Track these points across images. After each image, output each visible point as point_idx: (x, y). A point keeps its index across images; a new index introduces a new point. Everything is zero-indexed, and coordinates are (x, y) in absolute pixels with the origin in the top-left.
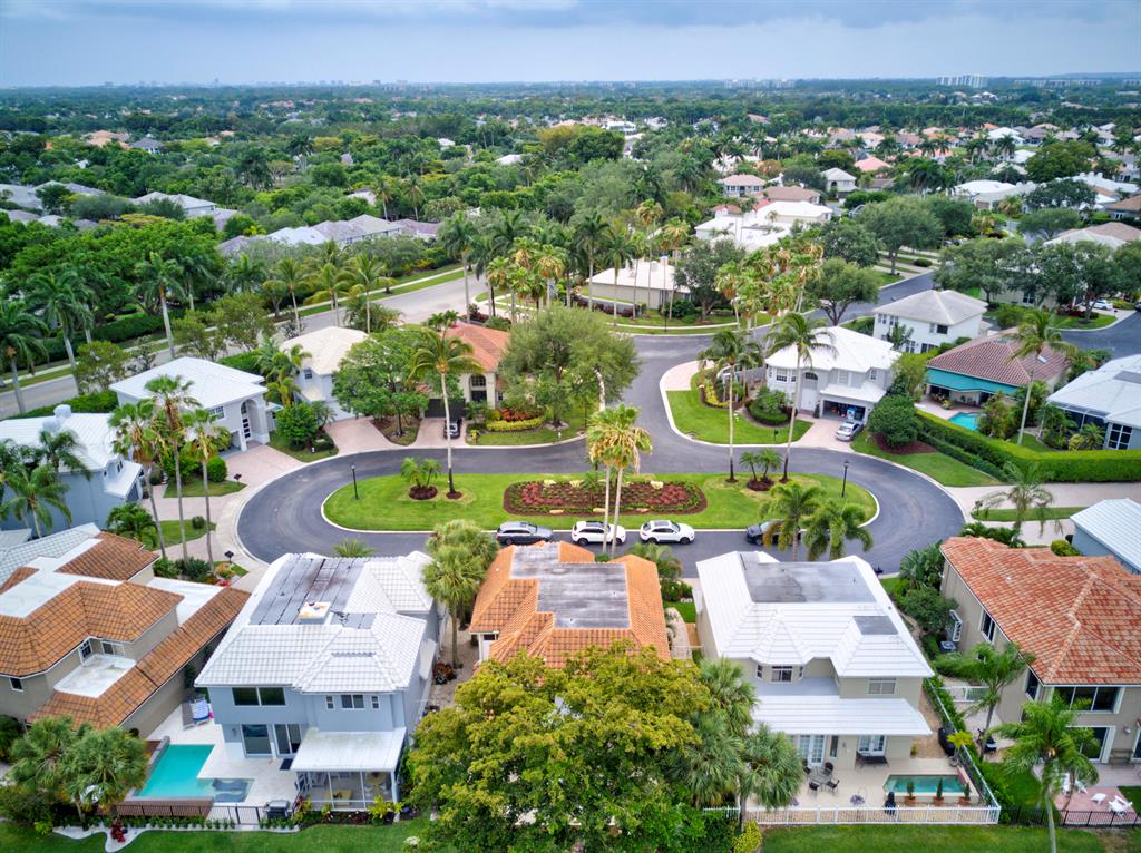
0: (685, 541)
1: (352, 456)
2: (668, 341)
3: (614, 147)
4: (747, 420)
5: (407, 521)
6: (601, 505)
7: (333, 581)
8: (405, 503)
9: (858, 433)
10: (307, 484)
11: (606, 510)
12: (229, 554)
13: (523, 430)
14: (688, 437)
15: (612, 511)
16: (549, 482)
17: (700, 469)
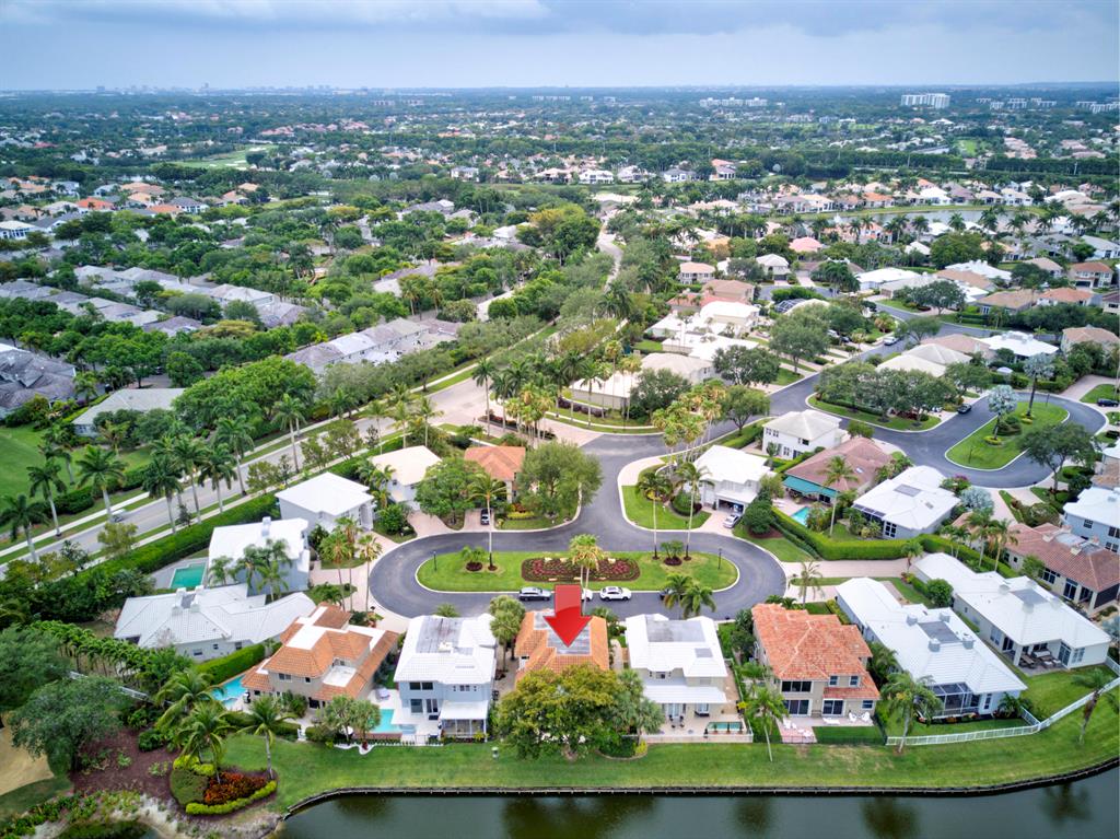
0: (625, 599)
1: (426, 539)
2: (625, 440)
3: (592, 235)
4: (671, 511)
5: (467, 585)
6: (578, 575)
7: (449, 631)
8: (464, 574)
9: (737, 523)
10: (402, 561)
11: (581, 578)
12: (373, 608)
13: (529, 518)
14: (633, 524)
15: (584, 579)
16: (548, 559)
17: (639, 549)
